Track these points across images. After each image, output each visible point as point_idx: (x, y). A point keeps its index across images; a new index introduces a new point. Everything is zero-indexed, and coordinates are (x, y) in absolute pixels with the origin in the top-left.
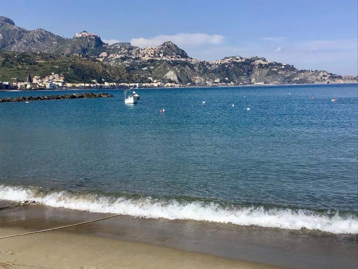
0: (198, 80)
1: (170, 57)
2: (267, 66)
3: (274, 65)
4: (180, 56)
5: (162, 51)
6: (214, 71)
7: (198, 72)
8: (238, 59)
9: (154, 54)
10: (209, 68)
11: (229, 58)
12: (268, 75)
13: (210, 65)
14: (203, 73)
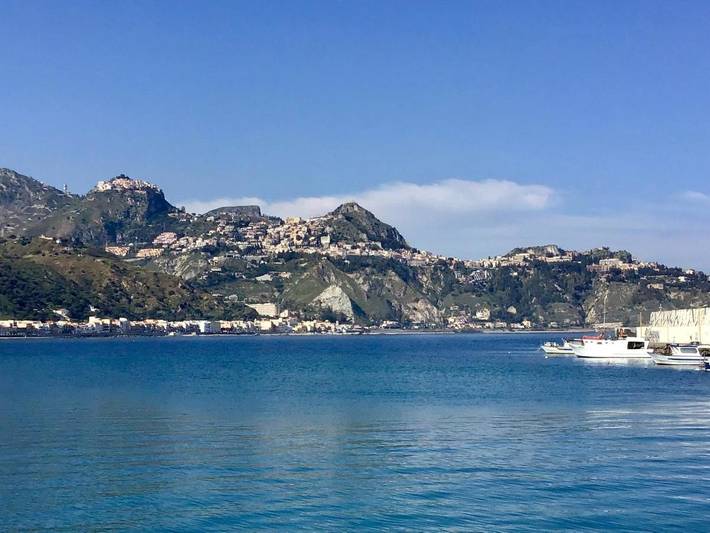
0: (421, 311)
1: (349, 247)
2: (632, 276)
3: (656, 273)
4: (379, 244)
5: (328, 229)
6: (477, 288)
7: (428, 290)
8: (551, 255)
9: (306, 238)
10: (462, 279)
11: (525, 252)
12: (635, 301)
13: (466, 271)
14: (444, 294)
